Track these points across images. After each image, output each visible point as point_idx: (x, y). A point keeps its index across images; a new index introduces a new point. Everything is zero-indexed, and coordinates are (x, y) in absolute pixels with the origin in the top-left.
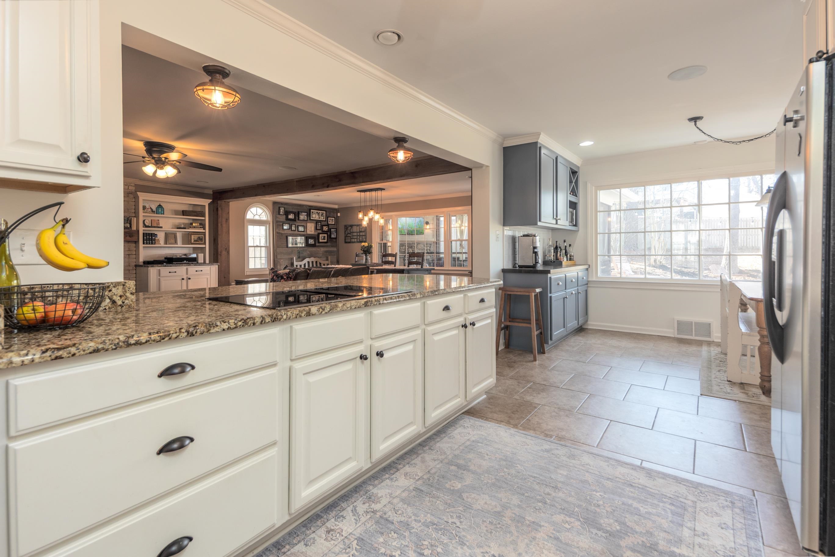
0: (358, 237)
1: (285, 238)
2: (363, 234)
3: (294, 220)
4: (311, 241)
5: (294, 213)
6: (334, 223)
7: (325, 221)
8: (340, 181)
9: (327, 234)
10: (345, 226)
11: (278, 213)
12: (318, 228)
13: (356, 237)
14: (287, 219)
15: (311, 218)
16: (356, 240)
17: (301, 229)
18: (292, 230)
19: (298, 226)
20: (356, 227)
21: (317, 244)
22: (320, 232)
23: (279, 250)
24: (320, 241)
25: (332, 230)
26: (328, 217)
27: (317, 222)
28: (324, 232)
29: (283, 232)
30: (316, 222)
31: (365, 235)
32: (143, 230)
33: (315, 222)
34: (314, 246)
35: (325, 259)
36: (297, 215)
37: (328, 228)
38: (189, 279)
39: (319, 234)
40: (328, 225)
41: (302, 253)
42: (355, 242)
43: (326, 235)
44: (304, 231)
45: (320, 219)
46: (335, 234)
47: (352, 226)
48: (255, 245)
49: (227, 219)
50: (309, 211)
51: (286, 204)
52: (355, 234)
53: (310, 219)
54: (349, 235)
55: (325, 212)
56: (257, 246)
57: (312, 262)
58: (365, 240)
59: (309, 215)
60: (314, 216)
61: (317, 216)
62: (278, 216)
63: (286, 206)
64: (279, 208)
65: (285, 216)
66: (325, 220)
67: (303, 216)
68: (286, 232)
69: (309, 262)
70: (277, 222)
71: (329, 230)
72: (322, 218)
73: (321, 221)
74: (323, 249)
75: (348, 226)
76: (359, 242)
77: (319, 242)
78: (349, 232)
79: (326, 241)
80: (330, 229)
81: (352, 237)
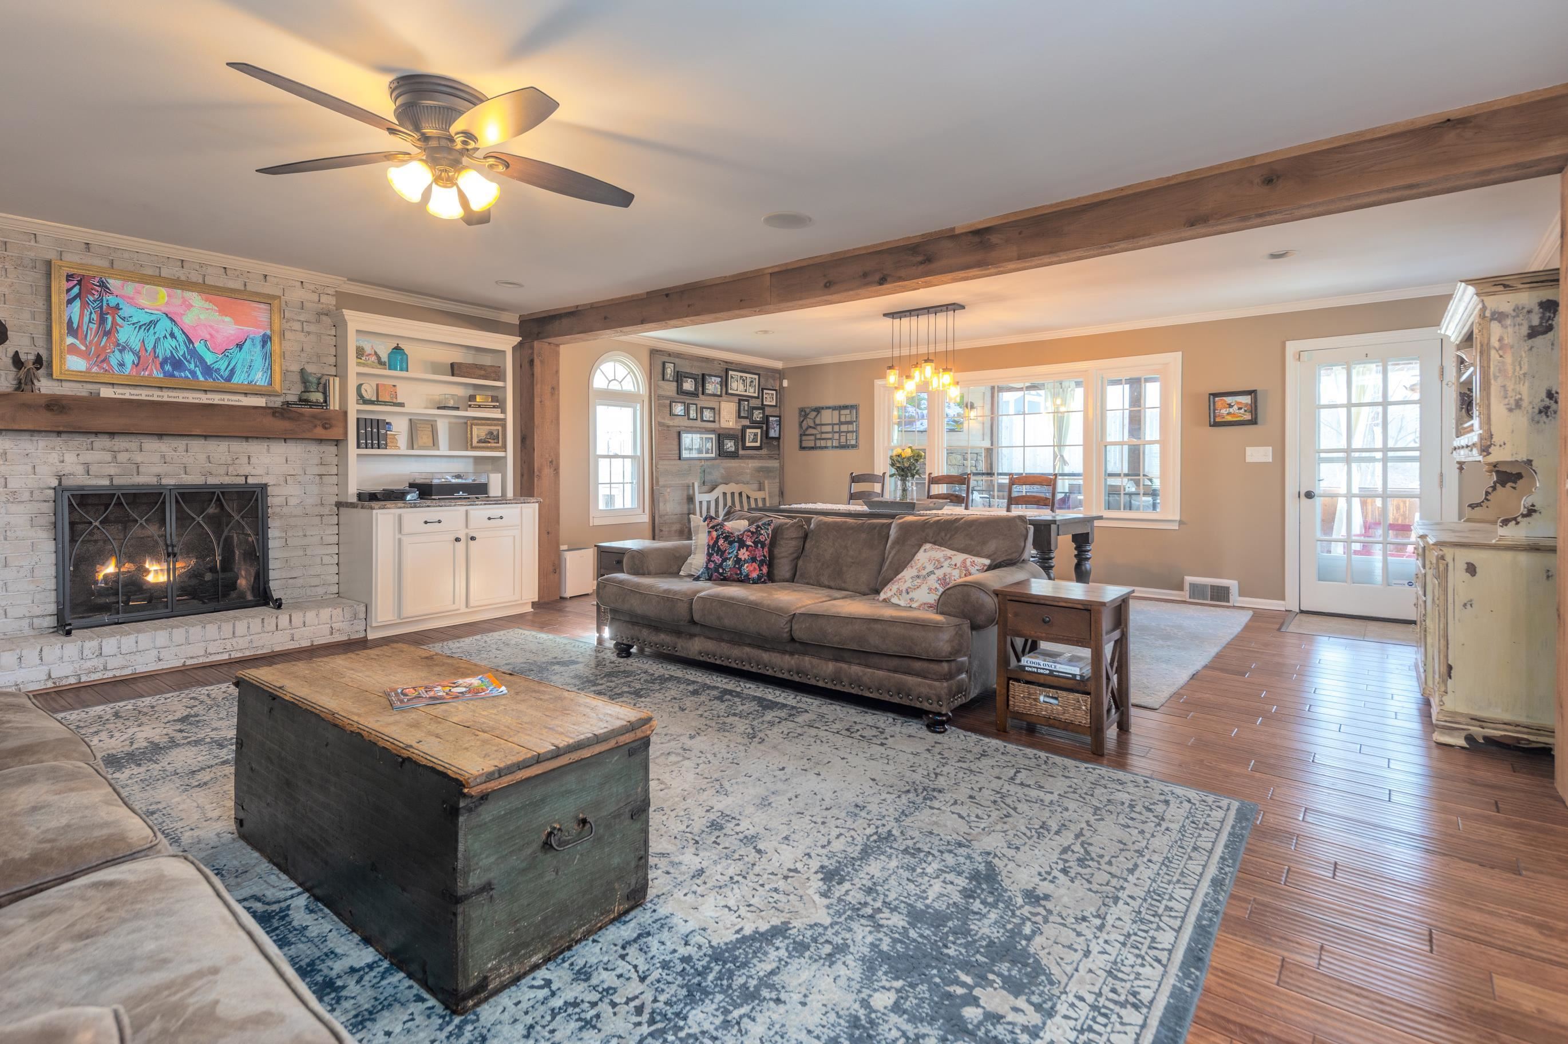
0: (836, 437)
1: (675, 435)
2: (850, 428)
3: (694, 394)
4: (730, 445)
5: (694, 377)
6: (774, 403)
7: (758, 398)
8: (929, 260)
9: (761, 428)
10: (802, 410)
11: (660, 376)
12: (742, 414)
13: (829, 436)
14: (680, 391)
15: (730, 391)
16: (829, 444)
17: (708, 415)
18: (689, 419)
19: (702, 408)
20: (829, 411)
21: (741, 452)
22: (747, 422)
23: (663, 465)
24: (748, 444)
25: (771, 419)
26: (763, 389)
27: (741, 399)
28: (755, 424)
29: (671, 423)
30: (740, 400)
31: (855, 432)
32: (358, 411)
33: (736, 399)
34: (734, 455)
35: (756, 486)
36: (700, 382)
37: (764, 413)
38: (473, 538)
39: (744, 429)
40: (762, 407)
41: (710, 473)
42: (826, 447)
43: (759, 431)
44: (714, 421)
45: (747, 394)
46: (777, 429)
47: (818, 410)
48: (611, 454)
49: (553, 388)
50: (723, 374)
51: (679, 355)
52: (829, 428)
53: (727, 393)
54: (810, 431)
55: (757, 377)
56: (616, 456)
57: (733, 494)
58: (853, 442)
59: (725, 383)
60: (734, 385)
61: (741, 387)
62: (661, 383)
63: (677, 361)
64: (664, 363)
65: (675, 384)
66: (756, 395)
67: (713, 386)
68: (677, 422)
69: (725, 494)
70: (660, 397)
71: (766, 419)
72: (752, 392)
73: (748, 398)
74: (753, 464)
75: (808, 411)
76: (836, 447)
77: (745, 448)
78: (812, 425)
79: (758, 444)
80: (767, 417)
81: (818, 436)
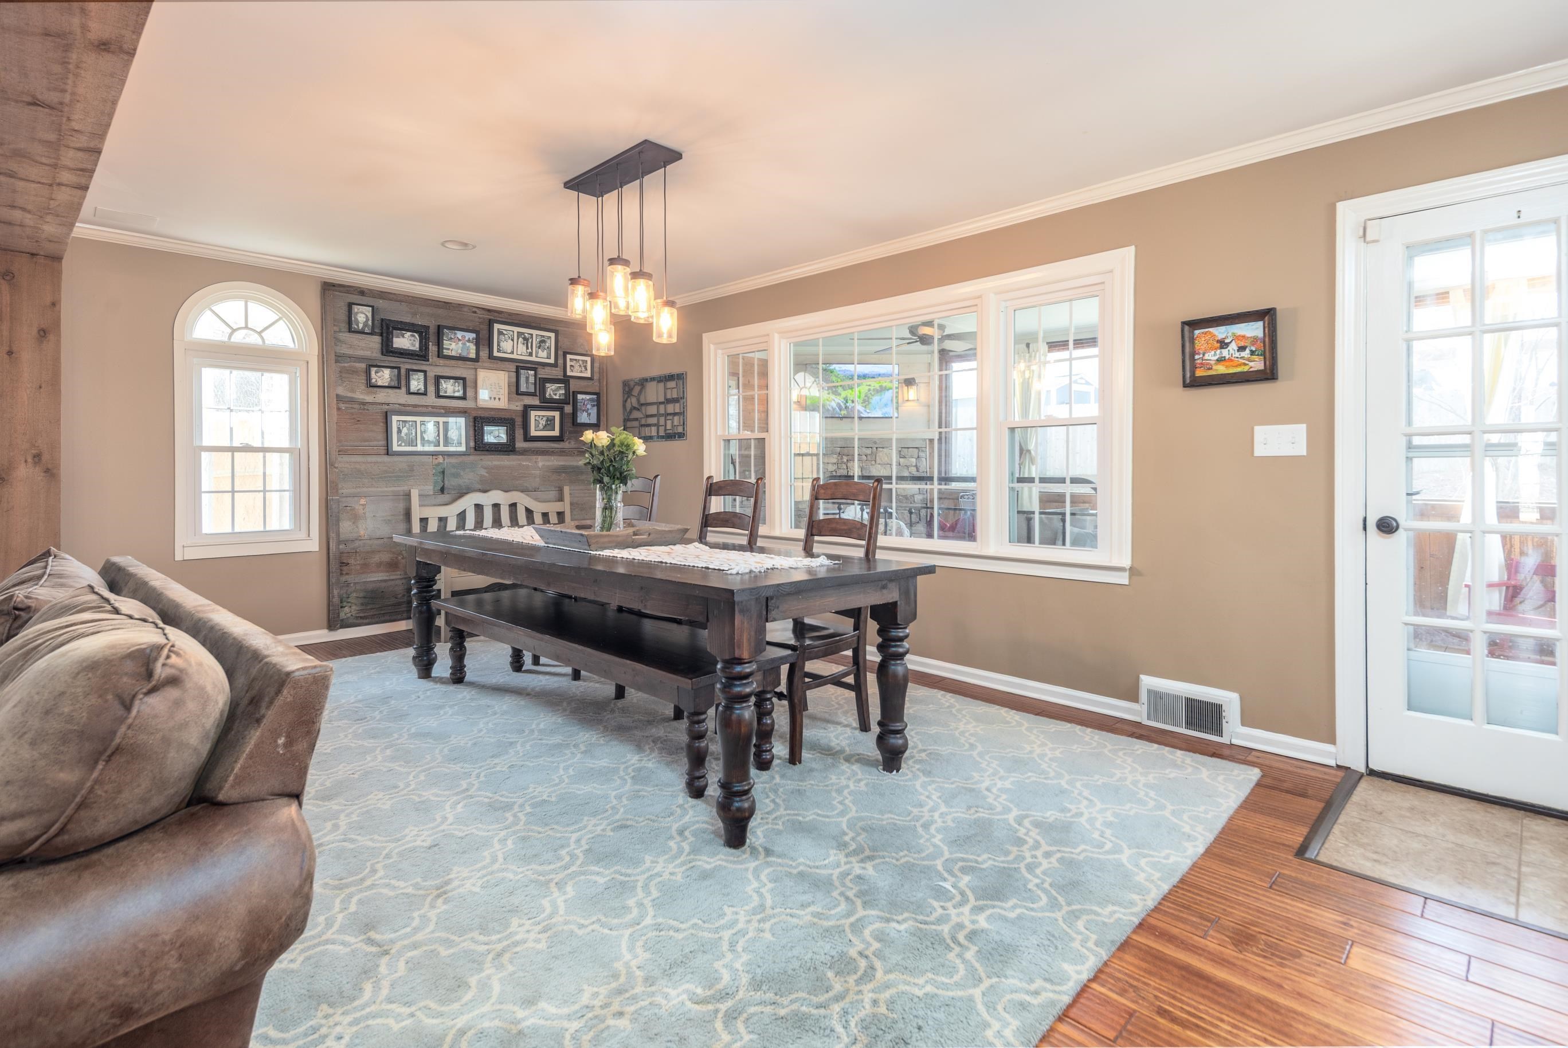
0: (662, 420)
1: (380, 418)
2: (677, 407)
3: (421, 355)
4: (495, 435)
5: (421, 331)
6: (588, 374)
7: (555, 365)
9: (561, 410)
10: (625, 384)
11: (344, 326)
12: (523, 388)
13: (654, 420)
14: (387, 349)
15: (496, 354)
16: (653, 432)
17: (449, 387)
18: (409, 393)
19: (438, 379)
20: (654, 383)
21: (520, 444)
22: (536, 401)
23: (345, 462)
24: (533, 433)
25: (580, 397)
26: (565, 354)
27: (520, 366)
28: (547, 404)
29: (369, 398)
30: (517, 367)
31: (682, 414)
33: (512, 367)
34: (507, 449)
35: (553, 494)
36: (433, 337)
37: (567, 388)
39: (527, 409)
40: (565, 380)
41: (456, 475)
42: (651, 438)
43: (557, 414)
44: (464, 398)
45: (533, 359)
46: (594, 411)
47: (643, 382)
48: (236, 444)
50: (485, 327)
51: (383, 295)
52: (652, 410)
53: (491, 356)
54: (636, 414)
55: (552, 335)
56: (247, 449)
57: (496, 506)
58: (680, 430)
59: (485, 340)
60: (507, 345)
61: (522, 349)
62: (345, 336)
63: (380, 303)
64: (350, 305)
65: (377, 339)
66: (552, 361)
67: (458, 344)
68: (381, 396)
69: (479, 508)
70: (339, 358)
71: (570, 398)
72: (542, 356)
73: (534, 366)
74: (542, 462)
75: (632, 384)
76: (662, 437)
77: (527, 438)
78: (635, 404)
79: (556, 433)
80: (575, 393)
81: (643, 422)
